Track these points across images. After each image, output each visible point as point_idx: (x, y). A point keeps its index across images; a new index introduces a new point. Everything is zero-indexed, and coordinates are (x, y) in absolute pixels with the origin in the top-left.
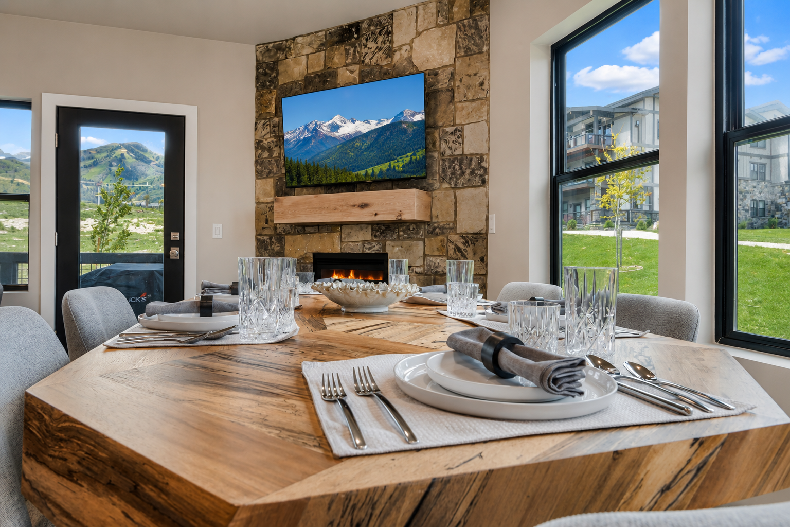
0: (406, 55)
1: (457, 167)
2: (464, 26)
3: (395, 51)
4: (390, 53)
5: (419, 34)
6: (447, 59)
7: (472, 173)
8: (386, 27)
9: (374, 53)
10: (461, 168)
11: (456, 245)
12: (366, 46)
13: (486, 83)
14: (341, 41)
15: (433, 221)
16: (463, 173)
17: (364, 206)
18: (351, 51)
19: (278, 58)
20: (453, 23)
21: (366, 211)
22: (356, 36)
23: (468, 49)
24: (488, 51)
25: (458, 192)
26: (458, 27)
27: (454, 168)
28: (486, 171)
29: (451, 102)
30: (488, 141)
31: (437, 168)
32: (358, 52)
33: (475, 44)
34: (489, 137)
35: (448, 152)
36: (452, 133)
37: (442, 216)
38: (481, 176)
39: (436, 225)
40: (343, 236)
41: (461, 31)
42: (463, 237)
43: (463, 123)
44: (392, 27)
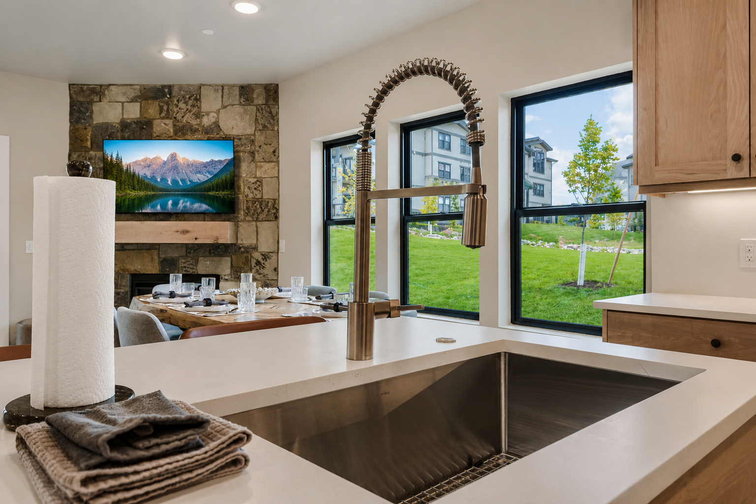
0: (213, 120)
1: (258, 206)
2: (262, 109)
3: (203, 115)
4: (198, 116)
5: (224, 107)
6: (250, 131)
7: (269, 211)
8: (195, 95)
9: (185, 113)
10: (261, 208)
11: (257, 260)
12: (177, 106)
13: (277, 152)
14: (155, 98)
15: (239, 243)
16: (263, 211)
17: (185, 232)
18: (165, 108)
19: (92, 100)
20: (253, 105)
21: (187, 235)
22: (168, 96)
23: (265, 127)
24: (278, 129)
25: (259, 224)
26: (258, 109)
27: (256, 207)
28: (277, 210)
29: (253, 161)
30: (279, 190)
31: (242, 206)
32: (171, 110)
33: (270, 123)
34: (279, 188)
35: (251, 196)
36: (253, 183)
37: (246, 240)
38: (275, 214)
39: (241, 246)
40: (160, 253)
41: (259, 112)
42: (263, 255)
43: (263, 177)
44: (200, 96)
